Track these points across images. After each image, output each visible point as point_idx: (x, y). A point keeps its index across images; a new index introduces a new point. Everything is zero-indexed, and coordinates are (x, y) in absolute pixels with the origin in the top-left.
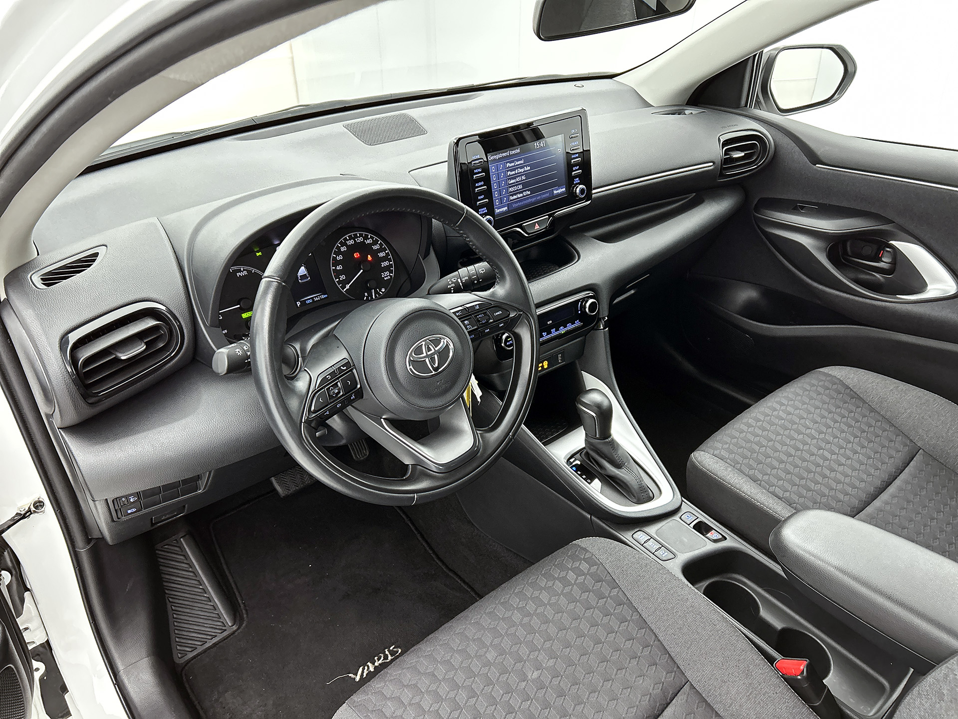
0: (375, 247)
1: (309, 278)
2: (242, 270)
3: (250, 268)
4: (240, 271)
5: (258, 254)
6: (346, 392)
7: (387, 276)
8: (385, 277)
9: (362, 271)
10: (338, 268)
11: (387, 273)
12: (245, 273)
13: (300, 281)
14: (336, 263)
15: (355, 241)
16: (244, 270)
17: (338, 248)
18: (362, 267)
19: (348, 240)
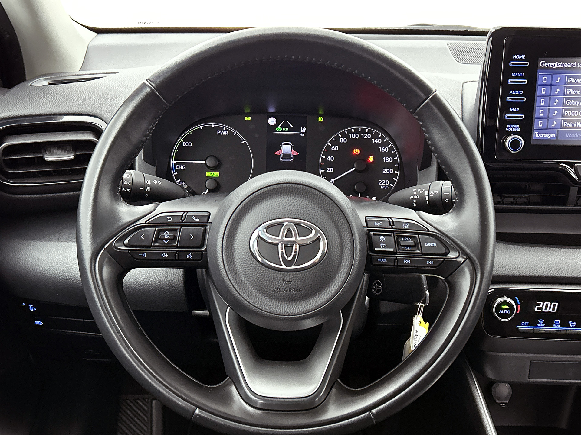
0: (382, 150)
1: (292, 159)
2: (224, 129)
3: (232, 130)
4: (221, 129)
5: (246, 118)
6: (182, 245)
7: (385, 186)
8: (383, 186)
9: (354, 169)
10: (329, 159)
11: (387, 182)
12: (226, 133)
13: (281, 159)
14: (329, 152)
15: (360, 136)
16: (226, 130)
17: (338, 138)
18: (355, 165)
19: (352, 133)
